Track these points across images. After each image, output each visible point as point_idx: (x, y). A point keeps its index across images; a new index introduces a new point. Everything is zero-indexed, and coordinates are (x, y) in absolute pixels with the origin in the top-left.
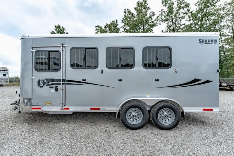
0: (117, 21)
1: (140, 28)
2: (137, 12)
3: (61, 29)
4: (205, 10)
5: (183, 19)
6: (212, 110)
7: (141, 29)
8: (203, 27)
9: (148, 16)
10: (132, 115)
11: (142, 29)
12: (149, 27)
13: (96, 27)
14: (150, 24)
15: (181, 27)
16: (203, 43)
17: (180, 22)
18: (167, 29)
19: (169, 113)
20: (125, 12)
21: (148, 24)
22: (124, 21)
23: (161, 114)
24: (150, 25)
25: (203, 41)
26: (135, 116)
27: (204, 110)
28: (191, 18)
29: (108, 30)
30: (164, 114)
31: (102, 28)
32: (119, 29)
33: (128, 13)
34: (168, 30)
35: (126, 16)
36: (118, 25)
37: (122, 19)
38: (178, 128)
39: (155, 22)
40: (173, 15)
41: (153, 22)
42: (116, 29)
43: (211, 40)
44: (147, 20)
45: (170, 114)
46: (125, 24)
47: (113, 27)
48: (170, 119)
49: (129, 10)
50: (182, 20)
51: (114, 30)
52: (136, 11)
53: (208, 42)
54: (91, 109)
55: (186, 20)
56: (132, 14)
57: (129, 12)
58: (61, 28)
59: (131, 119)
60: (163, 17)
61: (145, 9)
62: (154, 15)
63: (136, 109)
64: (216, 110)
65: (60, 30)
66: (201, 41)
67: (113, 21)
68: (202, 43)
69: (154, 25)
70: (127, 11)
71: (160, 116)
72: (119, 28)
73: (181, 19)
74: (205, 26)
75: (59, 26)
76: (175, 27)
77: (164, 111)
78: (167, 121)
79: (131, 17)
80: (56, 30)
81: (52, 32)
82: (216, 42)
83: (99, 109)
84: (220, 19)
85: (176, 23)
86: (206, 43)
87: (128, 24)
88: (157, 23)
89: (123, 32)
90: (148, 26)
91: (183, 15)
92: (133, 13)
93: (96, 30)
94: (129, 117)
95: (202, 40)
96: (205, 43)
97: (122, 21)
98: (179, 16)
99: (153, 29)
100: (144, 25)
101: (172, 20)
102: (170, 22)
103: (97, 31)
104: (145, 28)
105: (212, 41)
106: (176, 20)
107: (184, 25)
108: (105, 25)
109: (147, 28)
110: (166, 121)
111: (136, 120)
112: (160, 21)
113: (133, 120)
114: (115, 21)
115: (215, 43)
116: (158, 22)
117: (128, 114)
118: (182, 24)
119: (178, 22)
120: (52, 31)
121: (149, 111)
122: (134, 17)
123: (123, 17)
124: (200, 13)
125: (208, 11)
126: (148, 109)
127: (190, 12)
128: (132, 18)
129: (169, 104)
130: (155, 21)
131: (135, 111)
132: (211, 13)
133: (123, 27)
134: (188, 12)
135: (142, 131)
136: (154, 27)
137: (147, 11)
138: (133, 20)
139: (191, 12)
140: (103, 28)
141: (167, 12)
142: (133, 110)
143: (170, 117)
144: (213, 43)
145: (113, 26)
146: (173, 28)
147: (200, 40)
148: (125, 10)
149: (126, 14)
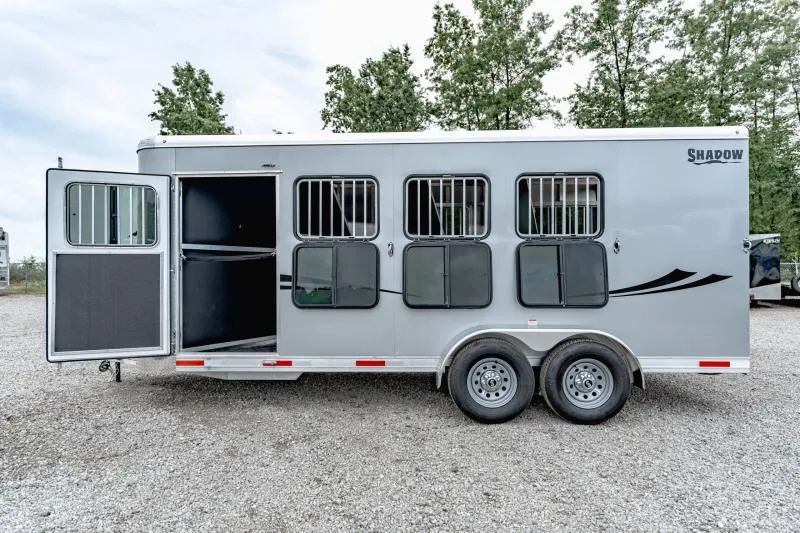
0: (407, 48)
1: (493, 76)
2: (482, 17)
3: (196, 80)
4: (738, 9)
5: (656, 39)
6: (727, 364)
7: (498, 79)
8: (730, 71)
9: (524, 28)
10: (486, 379)
11: (502, 81)
12: (527, 72)
13: (330, 70)
14: (532, 61)
15: (648, 72)
16: (700, 161)
17: (643, 54)
18: (597, 80)
19: (596, 374)
20: (437, 17)
21: (526, 63)
22: (434, 49)
23: (571, 377)
24: (534, 64)
25: (700, 154)
26: (495, 382)
27: (703, 364)
28: (686, 38)
29: (375, 83)
30: (580, 377)
31: (351, 76)
32: (415, 79)
33: (450, 20)
34: (600, 81)
35: (440, 32)
36: (411, 63)
37: (428, 44)
38: (622, 419)
39: (551, 53)
40: (619, 25)
41: (543, 53)
42: (405, 78)
43: (725, 151)
44: (520, 47)
45: (600, 378)
46: (438, 60)
47: (391, 72)
48: (599, 391)
49: (452, 10)
50: (652, 45)
51: (398, 82)
52: (478, 13)
53: (714, 157)
54: (359, 363)
55: (666, 46)
56: (465, 22)
57: (452, 16)
58: (197, 76)
59: (480, 391)
60: (580, 35)
61: (511, 6)
62: (548, 25)
63: (496, 362)
64: (739, 365)
65: (191, 82)
66: (694, 156)
67: (395, 48)
68: (696, 161)
69: (548, 66)
70: (446, 12)
71: (570, 382)
72: (417, 75)
73: (649, 41)
74: (739, 66)
75: (190, 69)
76: (626, 73)
77: (581, 369)
78: (591, 397)
79: (461, 34)
80: (177, 84)
81: (162, 91)
82: (740, 158)
83: (382, 363)
84: (792, 40)
85: (630, 57)
86: (709, 160)
87: (448, 62)
88: (559, 56)
89: (431, 89)
90: (526, 68)
91: (655, 27)
92: (468, 19)
93: (328, 83)
94: (477, 387)
95: (698, 152)
96: (705, 160)
97: (428, 49)
98: (641, 31)
99: (542, 80)
100: (511, 65)
101: (615, 44)
102: (608, 52)
103: (334, 85)
104: (515, 75)
105: (727, 154)
106: (630, 45)
107: (659, 65)
108: (363, 66)
109: (521, 75)
110: (586, 397)
111: (497, 395)
112: (570, 48)
113: (488, 395)
114: (402, 51)
115: (737, 160)
116: (563, 54)
117: (472, 377)
118: (650, 58)
119: (636, 52)
120: (163, 88)
121: (537, 370)
122: (470, 35)
123: (432, 34)
124: (720, 21)
125: (748, 11)
126: (533, 361)
127: (680, 13)
128: (464, 36)
129: (596, 346)
130: (550, 48)
131: (494, 367)
132: (761, 18)
133: (431, 71)
134: (672, 16)
135: (515, 426)
136: (546, 72)
137: (519, 12)
138: (469, 44)
139: (686, 17)
140: (357, 75)
141: (596, 15)
142: (489, 365)
143: (600, 387)
144: (731, 159)
145: (395, 68)
146: (619, 75)
147: (690, 152)
148: (437, 8)
149: (443, 24)
